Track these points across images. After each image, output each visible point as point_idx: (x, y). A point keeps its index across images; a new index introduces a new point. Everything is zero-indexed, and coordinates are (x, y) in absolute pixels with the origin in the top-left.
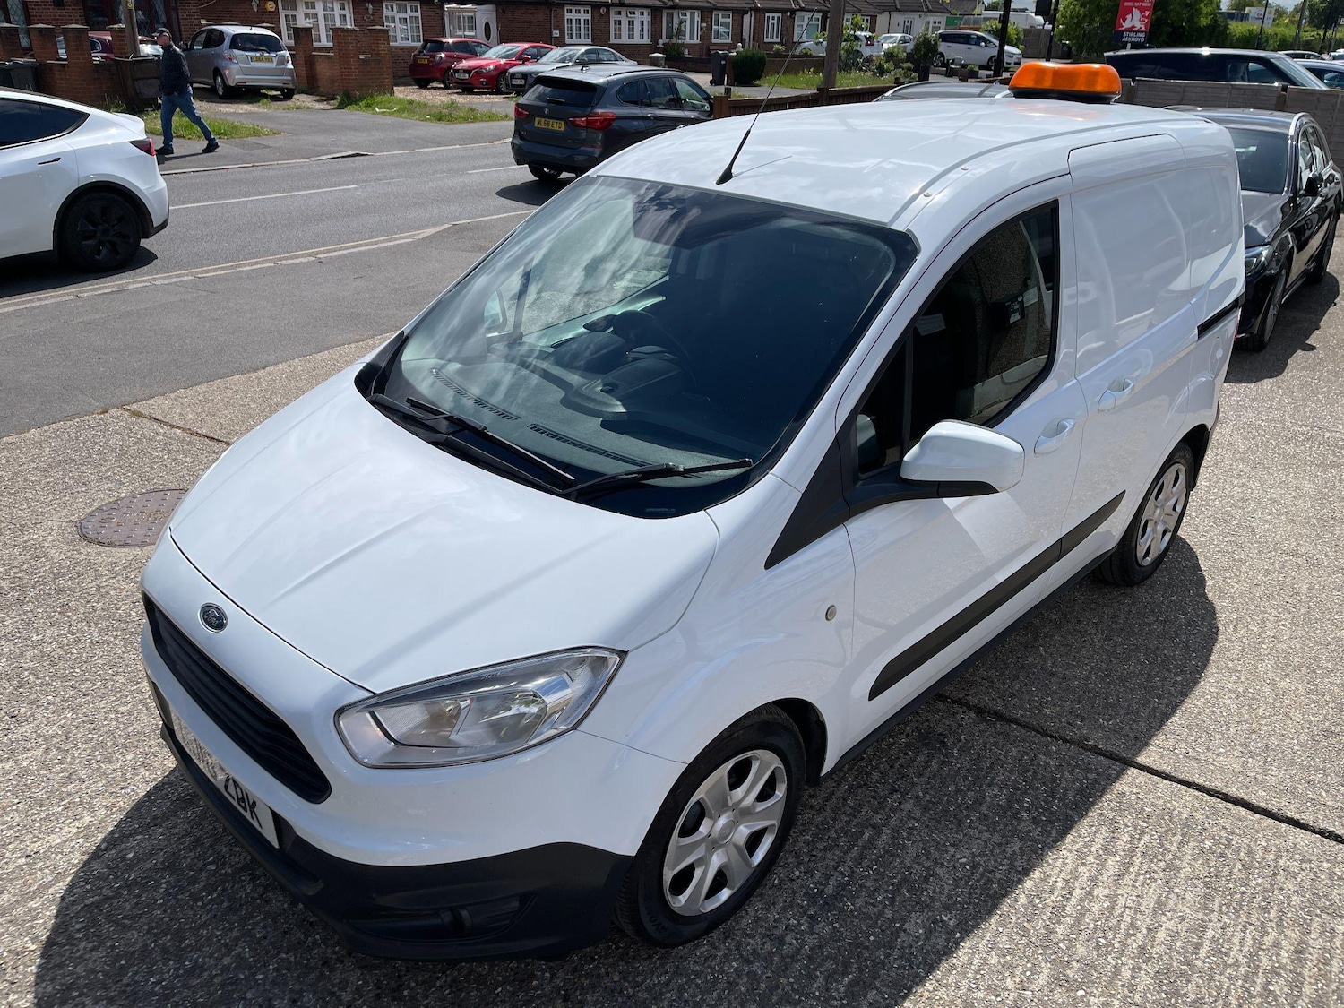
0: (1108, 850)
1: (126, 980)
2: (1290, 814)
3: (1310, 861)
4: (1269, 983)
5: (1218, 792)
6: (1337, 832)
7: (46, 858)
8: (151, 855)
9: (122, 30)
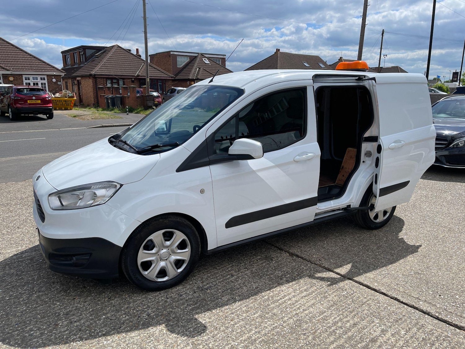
0: (306, 290)
1: (3, 278)
2: (383, 291)
3: (380, 303)
4: (336, 329)
5: (360, 282)
6: (398, 298)
7: (5, 254)
8: (29, 256)
9: (145, 87)
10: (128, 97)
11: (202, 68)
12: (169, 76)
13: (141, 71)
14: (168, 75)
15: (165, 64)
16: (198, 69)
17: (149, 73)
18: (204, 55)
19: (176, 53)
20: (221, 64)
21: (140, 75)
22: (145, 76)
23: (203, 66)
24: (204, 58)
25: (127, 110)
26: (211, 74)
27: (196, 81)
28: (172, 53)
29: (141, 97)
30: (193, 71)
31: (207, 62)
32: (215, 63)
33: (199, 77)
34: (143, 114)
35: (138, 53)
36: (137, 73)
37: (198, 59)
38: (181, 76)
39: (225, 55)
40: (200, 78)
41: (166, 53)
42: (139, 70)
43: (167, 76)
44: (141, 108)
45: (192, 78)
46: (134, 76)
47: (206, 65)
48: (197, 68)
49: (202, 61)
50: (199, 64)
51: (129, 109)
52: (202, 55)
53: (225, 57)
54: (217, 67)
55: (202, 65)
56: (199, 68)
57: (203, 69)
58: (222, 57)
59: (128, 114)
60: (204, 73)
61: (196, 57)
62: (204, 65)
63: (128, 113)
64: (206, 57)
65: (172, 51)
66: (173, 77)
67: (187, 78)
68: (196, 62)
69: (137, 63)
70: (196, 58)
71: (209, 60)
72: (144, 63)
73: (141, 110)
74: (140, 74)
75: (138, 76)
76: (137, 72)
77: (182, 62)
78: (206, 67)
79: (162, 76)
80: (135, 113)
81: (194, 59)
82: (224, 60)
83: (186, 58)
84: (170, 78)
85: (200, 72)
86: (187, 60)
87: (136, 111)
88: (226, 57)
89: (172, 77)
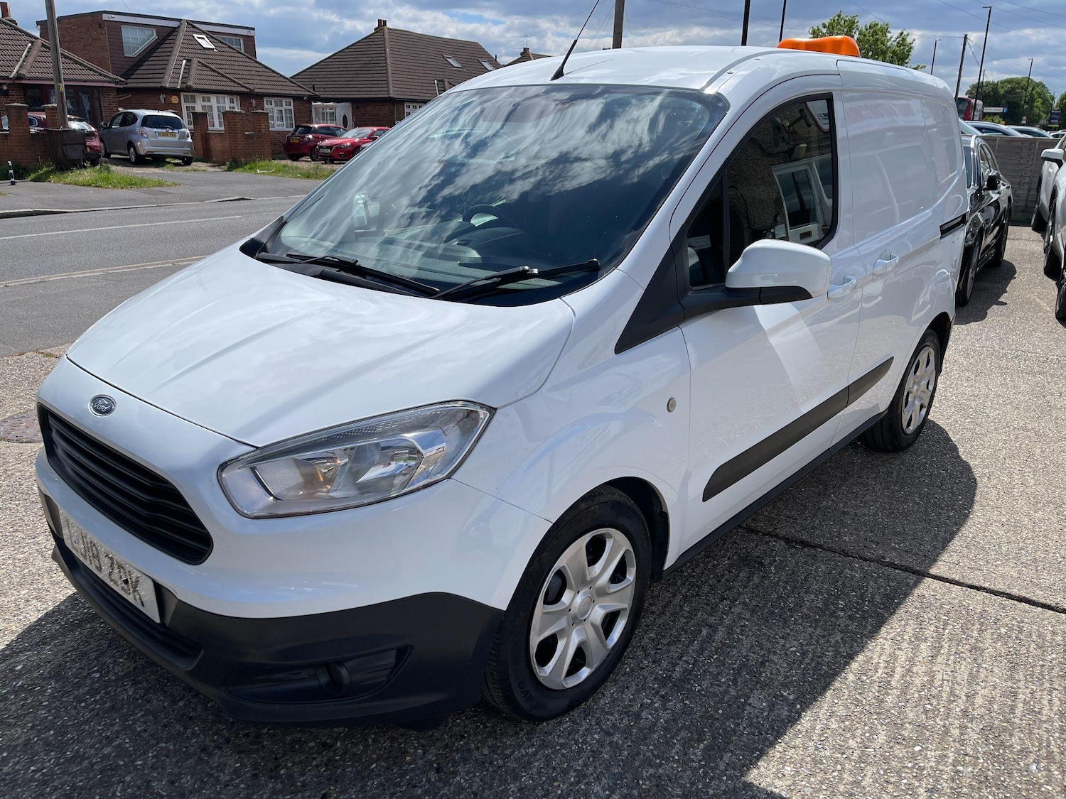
0: (919, 638)
5: (1003, 593)
8: (39, 666)
9: (54, 108)
10: (6, 135)
11: (195, 61)
12: (110, 78)
13: (28, 65)
14: (105, 76)
15: (89, 48)
16: (184, 61)
17: (62, 71)
18: (195, 24)
19: (117, 18)
20: (242, 51)
21: (24, 75)
22: (52, 80)
23: (197, 55)
24: (197, 33)
25: (11, 171)
26: (223, 76)
27: (182, 94)
28: (105, 17)
29: (44, 135)
30: (172, 67)
31: (206, 43)
32: (230, 47)
33: (190, 83)
34: (59, 182)
35: (7, 16)
36: (15, 71)
37: (181, 37)
38: (138, 80)
39: (253, 29)
40: (194, 86)
41: (89, 18)
42: (19, 63)
43: (102, 78)
44: (47, 167)
45: (173, 86)
46: (7, 78)
47: (207, 52)
48: (180, 58)
49: (193, 42)
50: (184, 50)
51: (14, 167)
52: (191, 25)
53: (251, 33)
54: (237, 59)
55: (194, 51)
56: (189, 61)
57: (199, 62)
58: (244, 32)
59: (13, 183)
60: (204, 73)
61: (174, 31)
62: (200, 52)
63: (13, 180)
64: (203, 32)
65: (105, 12)
66: (121, 81)
67: (158, 85)
68: (177, 43)
69: (10, 42)
70: (175, 33)
71: (213, 40)
72: (32, 43)
73: (49, 173)
74: (23, 72)
75: (19, 77)
76: (14, 66)
77: (136, 42)
78: (207, 56)
79: (90, 78)
80: (33, 180)
81: (169, 35)
82: (250, 42)
83: (148, 32)
84: (113, 85)
85: (193, 71)
86: (150, 37)
87: (33, 176)
88: (257, 35)
89: (116, 83)
